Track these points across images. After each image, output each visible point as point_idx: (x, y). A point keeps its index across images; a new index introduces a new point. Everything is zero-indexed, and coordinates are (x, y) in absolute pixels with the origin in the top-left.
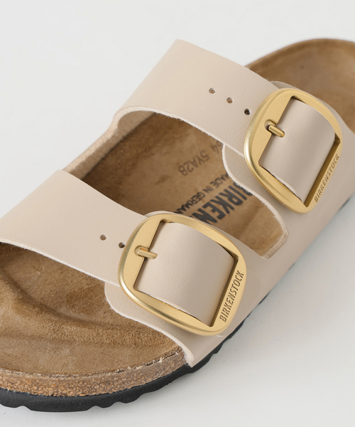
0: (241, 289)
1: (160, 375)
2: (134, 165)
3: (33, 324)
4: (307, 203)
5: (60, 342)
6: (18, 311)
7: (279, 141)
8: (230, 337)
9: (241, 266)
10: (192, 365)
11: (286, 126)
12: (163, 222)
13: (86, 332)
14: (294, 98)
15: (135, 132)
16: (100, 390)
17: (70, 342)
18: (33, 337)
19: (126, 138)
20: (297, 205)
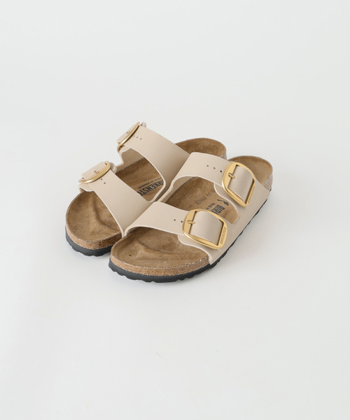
0: (226, 233)
1: (200, 267)
2: (180, 202)
3: (152, 255)
4: (246, 203)
5: (163, 260)
6: (146, 251)
7: (233, 180)
8: (232, 245)
9: (225, 225)
10: (211, 264)
11: (235, 175)
12: (196, 212)
13: (172, 256)
14: (237, 165)
15: (179, 190)
16: (180, 273)
17: (166, 260)
18: (153, 259)
19: (176, 192)
20: (242, 203)
